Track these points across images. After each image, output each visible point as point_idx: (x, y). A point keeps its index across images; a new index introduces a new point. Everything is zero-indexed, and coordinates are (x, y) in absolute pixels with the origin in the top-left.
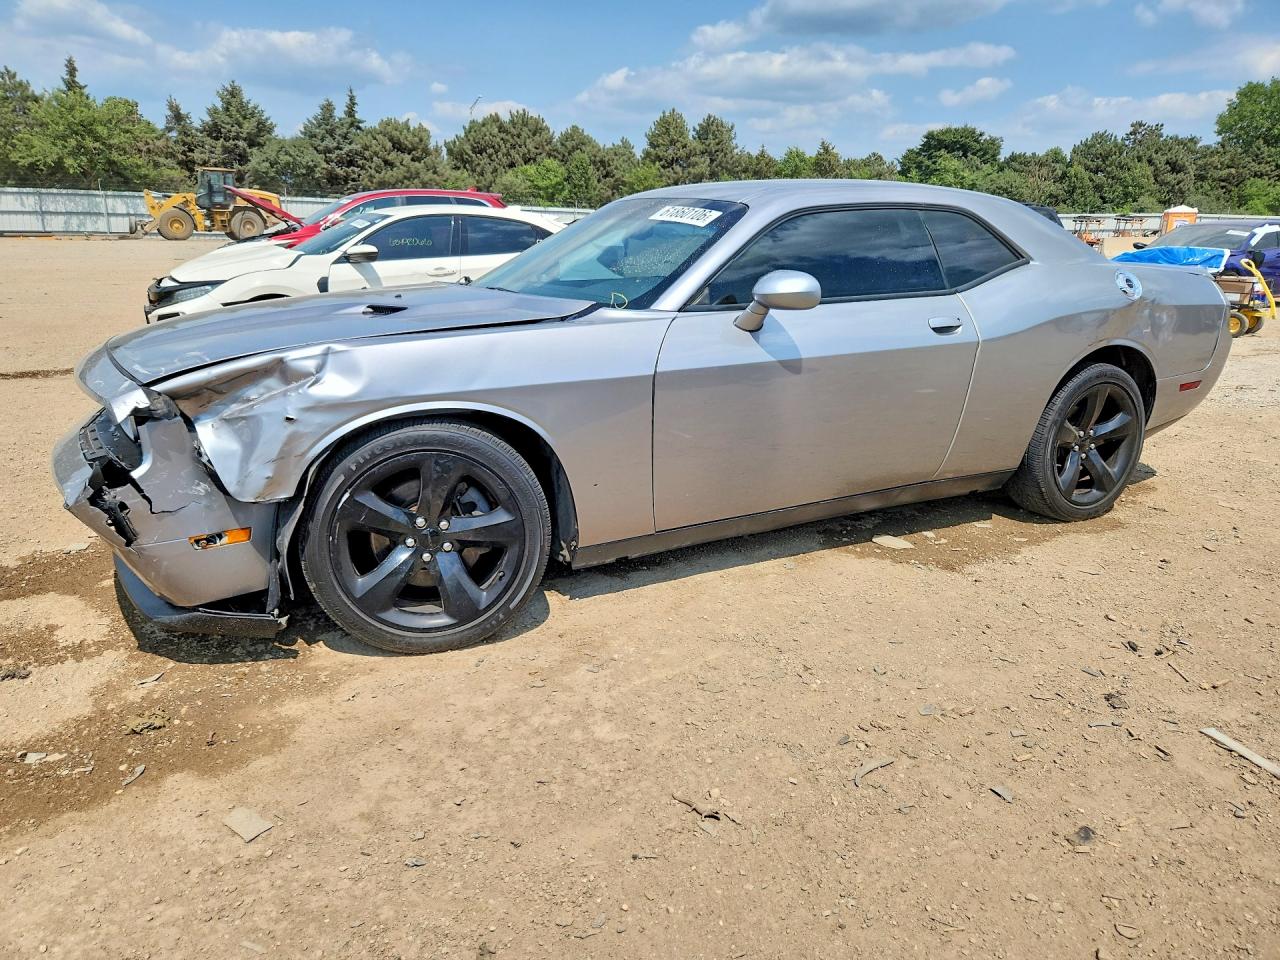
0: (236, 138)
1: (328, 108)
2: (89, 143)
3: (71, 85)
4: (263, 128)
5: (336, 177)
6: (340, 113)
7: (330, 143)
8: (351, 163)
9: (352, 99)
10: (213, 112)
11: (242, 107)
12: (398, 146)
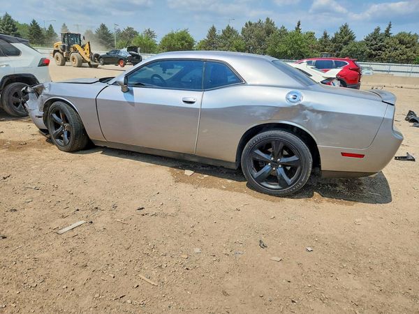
0: (340, 42)
1: (378, 30)
2: (296, 46)
3: (297, 29)
4: (352, 38)
5: (372, 54)
6: (382, 31)
7: (374, 42)
8: (380, 50)
9: (390, 25)
10: (336, 34)
11: (347, 31)
12: (401, 42)
